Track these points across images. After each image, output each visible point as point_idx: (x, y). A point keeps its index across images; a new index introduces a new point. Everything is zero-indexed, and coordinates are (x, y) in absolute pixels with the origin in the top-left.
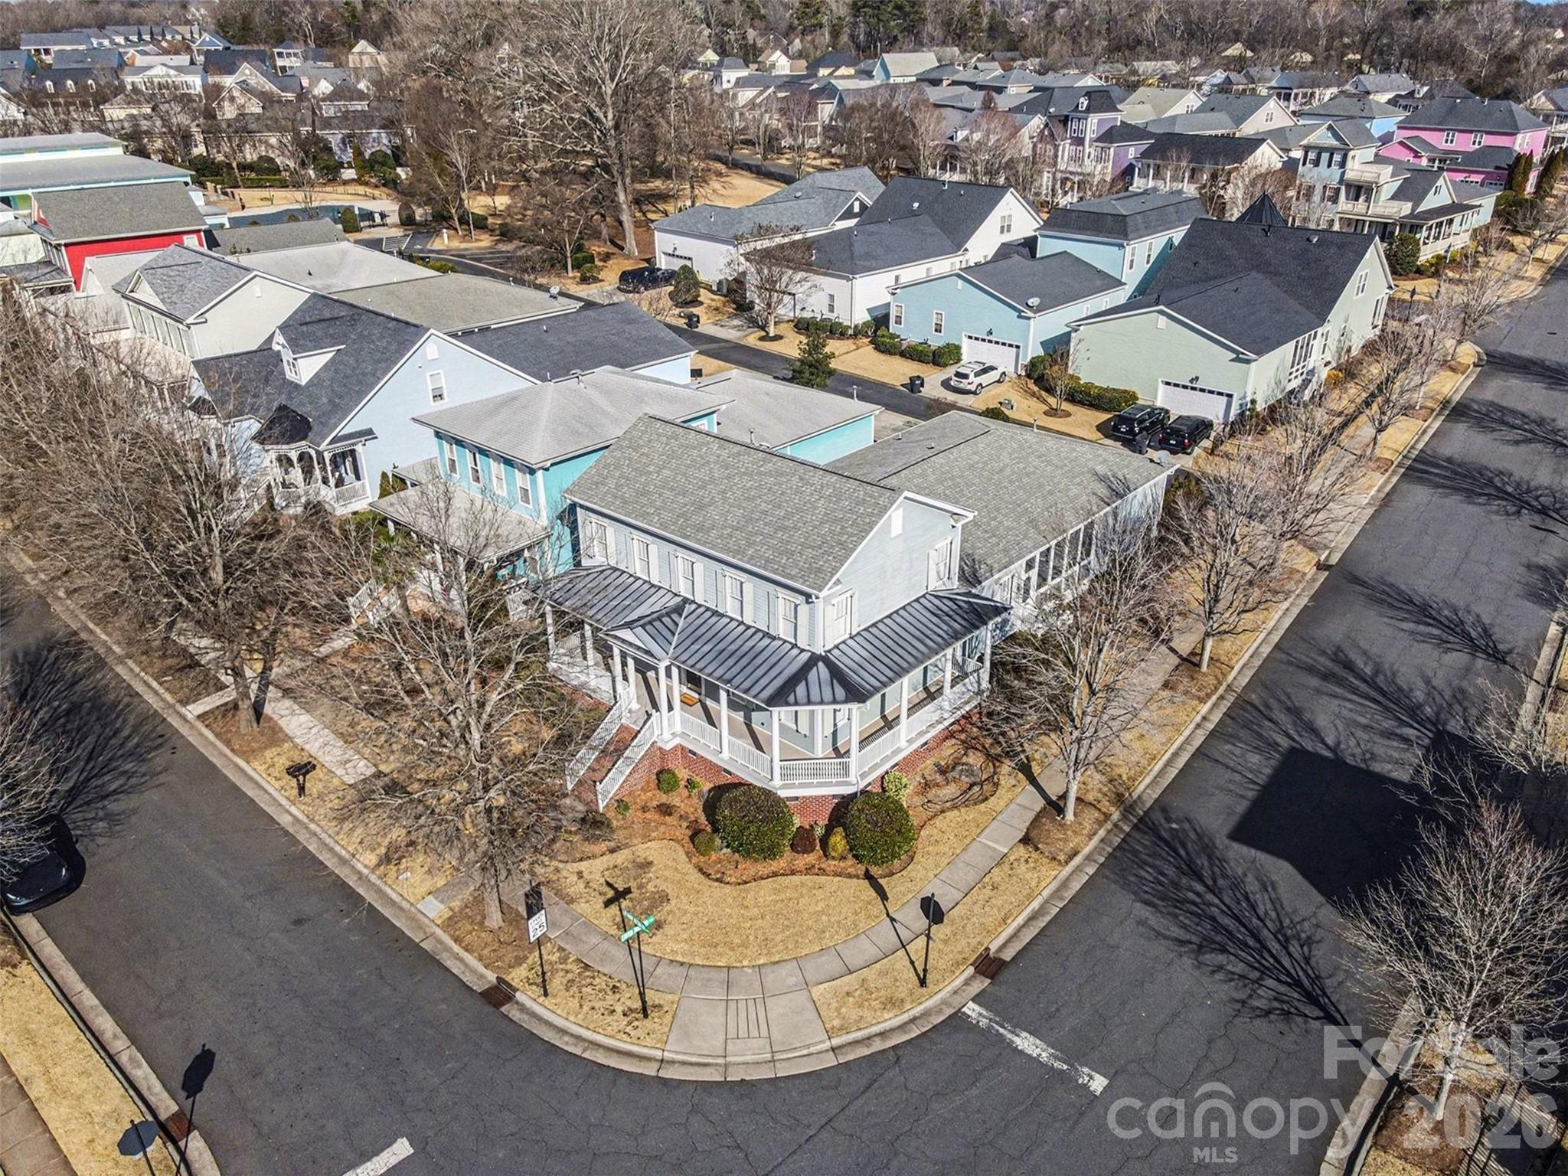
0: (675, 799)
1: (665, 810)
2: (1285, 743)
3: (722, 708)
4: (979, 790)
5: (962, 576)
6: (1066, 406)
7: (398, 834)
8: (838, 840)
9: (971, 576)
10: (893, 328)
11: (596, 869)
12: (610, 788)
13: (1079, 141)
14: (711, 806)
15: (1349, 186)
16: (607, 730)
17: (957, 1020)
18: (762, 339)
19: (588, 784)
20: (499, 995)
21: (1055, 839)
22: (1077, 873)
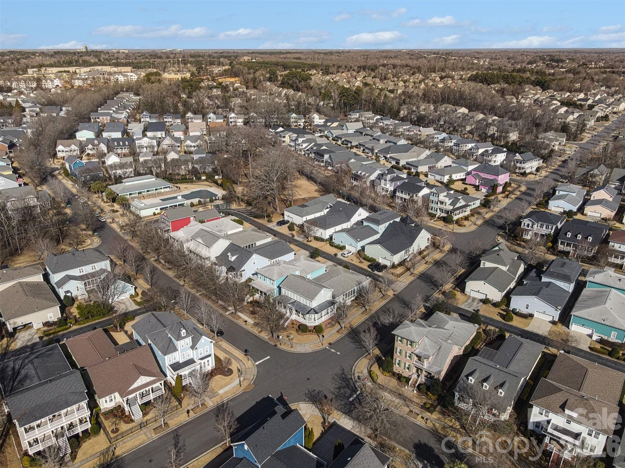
0: (295, 326)
1: (293, 327)
2: (375, 321)
3: (300, 315)
4: (333, 326)
5: (333, 297)
6: (363, 260)
7: (260, 329)
8: (314, 331)
9: (334, 297)
10: (333, 241)
11: (285, 334)
12: (286, 324)
13: (386, 180)
14: (299, 327)
15: (440, 202)
16: (286, 317)
17: (326, 348)
18: (308, 241)
19: (283, 324)
20: (276, 345)
21: (341, 332)
22: (342, 335)
